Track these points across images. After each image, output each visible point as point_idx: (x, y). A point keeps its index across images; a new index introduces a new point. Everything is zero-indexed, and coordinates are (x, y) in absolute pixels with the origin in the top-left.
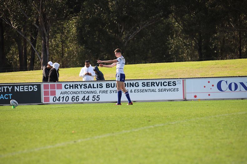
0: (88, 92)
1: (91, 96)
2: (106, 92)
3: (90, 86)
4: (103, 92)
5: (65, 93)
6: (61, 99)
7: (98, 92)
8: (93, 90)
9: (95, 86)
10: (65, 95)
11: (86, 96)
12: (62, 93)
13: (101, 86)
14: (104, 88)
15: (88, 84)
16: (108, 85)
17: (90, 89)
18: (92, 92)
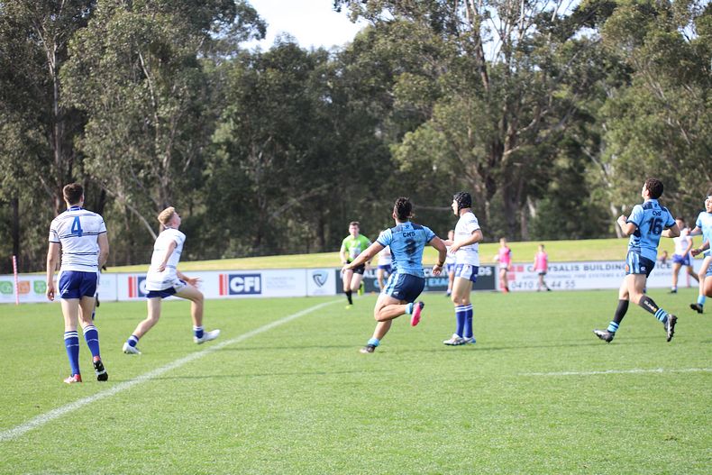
0: (560, 277)
1: (563, 281)
2: (584, 276)
3: (562, 269)
4: (580, 276)
5: (529, 277)
6: (523, 285)
7: (573, 276)
8: (565, 273)
9: (569, 268)
10: (528, 281)
11: (557, 281)
12: (524, 278)
13: (577, 268)
14: (582, 271)
15: (559, 266)
16: (586, 268)
17: (562, 273)
18: (565, 277)
